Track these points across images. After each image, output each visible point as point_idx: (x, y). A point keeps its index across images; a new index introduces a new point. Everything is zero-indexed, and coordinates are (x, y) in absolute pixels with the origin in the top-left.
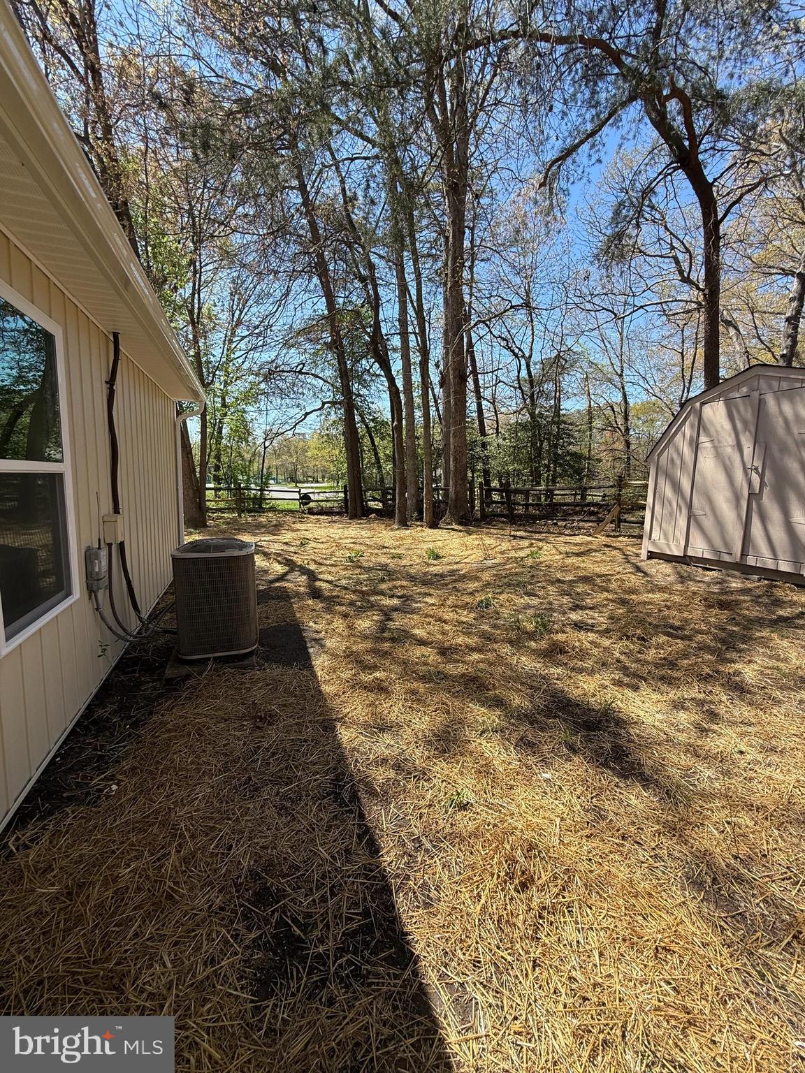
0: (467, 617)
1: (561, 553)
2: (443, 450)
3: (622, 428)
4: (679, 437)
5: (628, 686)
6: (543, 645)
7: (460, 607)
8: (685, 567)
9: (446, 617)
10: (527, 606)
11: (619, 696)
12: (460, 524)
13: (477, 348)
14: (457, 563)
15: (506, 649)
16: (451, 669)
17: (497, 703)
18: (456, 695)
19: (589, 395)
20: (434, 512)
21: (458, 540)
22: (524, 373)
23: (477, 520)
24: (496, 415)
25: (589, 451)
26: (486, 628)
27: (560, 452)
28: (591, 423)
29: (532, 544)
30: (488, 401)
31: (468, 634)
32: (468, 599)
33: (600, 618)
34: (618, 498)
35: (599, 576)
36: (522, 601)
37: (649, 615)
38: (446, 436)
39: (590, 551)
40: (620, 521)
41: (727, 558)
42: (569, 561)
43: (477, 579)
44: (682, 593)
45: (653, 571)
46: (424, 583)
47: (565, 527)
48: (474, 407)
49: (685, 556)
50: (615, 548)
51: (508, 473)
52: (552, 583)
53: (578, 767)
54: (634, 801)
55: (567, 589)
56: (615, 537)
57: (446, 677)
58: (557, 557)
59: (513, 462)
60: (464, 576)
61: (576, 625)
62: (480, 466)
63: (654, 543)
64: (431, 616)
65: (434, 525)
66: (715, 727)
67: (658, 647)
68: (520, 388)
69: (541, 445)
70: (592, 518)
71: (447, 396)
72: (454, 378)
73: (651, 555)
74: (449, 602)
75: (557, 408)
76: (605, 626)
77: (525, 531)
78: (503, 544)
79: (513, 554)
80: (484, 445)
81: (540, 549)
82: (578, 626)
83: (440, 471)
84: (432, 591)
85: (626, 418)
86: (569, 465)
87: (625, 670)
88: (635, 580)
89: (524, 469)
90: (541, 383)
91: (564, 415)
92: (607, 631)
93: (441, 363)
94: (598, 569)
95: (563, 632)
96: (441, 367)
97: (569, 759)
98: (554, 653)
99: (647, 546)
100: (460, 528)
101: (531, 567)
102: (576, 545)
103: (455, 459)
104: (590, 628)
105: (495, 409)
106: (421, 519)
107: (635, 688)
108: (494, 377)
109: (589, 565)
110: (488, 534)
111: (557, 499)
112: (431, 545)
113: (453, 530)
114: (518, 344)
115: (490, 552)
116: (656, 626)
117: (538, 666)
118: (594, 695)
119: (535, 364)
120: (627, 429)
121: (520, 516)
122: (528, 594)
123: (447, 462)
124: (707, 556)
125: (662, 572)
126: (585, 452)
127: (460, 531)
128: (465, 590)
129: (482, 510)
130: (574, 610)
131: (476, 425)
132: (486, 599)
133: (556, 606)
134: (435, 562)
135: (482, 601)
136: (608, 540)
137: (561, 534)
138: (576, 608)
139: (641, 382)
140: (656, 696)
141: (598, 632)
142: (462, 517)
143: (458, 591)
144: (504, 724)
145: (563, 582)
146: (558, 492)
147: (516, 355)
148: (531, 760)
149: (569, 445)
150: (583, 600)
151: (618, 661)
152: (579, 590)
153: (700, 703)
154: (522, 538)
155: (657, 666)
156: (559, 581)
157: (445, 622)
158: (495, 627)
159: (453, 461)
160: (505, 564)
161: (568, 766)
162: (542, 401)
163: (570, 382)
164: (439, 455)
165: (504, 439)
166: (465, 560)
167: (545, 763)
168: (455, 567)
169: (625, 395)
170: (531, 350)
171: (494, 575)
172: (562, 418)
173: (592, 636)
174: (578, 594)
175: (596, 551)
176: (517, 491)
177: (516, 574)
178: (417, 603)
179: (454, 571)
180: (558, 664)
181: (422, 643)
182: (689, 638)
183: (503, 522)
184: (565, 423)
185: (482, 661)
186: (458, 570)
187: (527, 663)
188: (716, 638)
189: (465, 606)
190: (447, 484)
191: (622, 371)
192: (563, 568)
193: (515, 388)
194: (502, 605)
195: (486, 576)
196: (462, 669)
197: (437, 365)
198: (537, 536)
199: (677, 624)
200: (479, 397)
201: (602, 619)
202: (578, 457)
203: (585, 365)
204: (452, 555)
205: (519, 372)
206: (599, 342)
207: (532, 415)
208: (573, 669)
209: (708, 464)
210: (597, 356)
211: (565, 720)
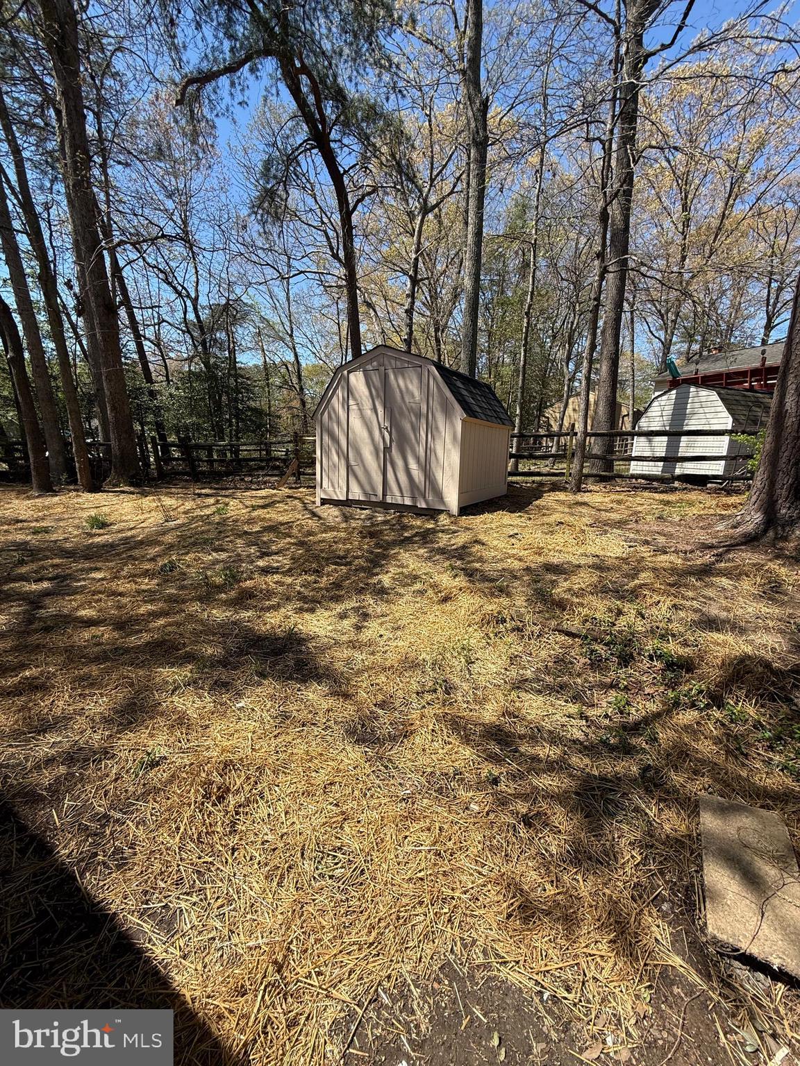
0: (147, 584)
1: (247, 507)
2: (95, 395)
3: (297, 387)
4: (334, 400)
5: (307, 611)
6: (233, 594)
7: (139, 576)
8: (348, 509)
9: (121, 589)
10: (216, 562)
11: (300, 621)
12: (131, 485)
13: (126, 272)
14: (132, 529)
15: (195, 607)
16: (134, 641)
17: (190, 658)
18: (142, 665)
19: (263, 351)
20: (92, 473)
21: (130, 504)
22: (191, 316)
23: (154, 479)
24: (164, 360)
25: (269, 408)
26: (173, 591)
27: (240, 406)
28: (268, 379)
29: (218, 501)
30: (152, 342)
31: (151, 601)
32: (147, 566)
33: (284, 561)
34: (296, 452)
35: (282, 524)
36: (210, 558)
37: (322, 551)
38: (97, 378)
39: (274, 503)
40: (300, 474)
41: (373, 499)
42: (255, 514)
43: (158, 543)
44: (346, 530)
45: (324, 515)
46: (87, 558)
47: (251, 482)
48: (132, 346)
49: (348, 499)
50: (296, 498)
51: (186, 428)
52: (240, 536)
53: (269, 687)
54: (311, 696)
55: (253, 539)
56: (296, 488)
57: (127, 651)
58: (244, 511)
59: (191, 415)
60: (141, 542)
61: (263, 571)
62: (150, 418)
63: (325, 491)
64: (100, 592)
65: (94, 488)
66: (366, 624)
67: (328, 575)
68: (189, 332)
69: (220, 397)
70: (276, 472)
71: (90, 326)
72: (98, 306)
73: (324, 501)
74: (124, 573)
75: (232, 360)
76: (288, 567)
77: (211, 488)
78: (187, 504)
79: (198, 512)
80: (152, 394)
81: (227, 505)
82: (266, 571)
83: (95, 423)
84: (99, 565)
85: (299, 377)
86: (251, 420)
87: (303, 598)
88: (312, 524)
89: (204, 423)
90: (212, 330)
91: (240, 368)
92: (290, 570)
93: (75, 283)
94: (281, 518)
95: (251, 579)
96: (77, 289)
97: (260, 684)
98: (244, 599)
99: (320, 494)
100: (132, 489)
101: (218, 523)
102: (262, 498)
103: (114, 409)
104: (275, 571)
105: (161, 352)
106: (75, 482)
107: (312, 611)
108: (156, 315)
109: (273, 515)
110: (167, 494)
111: (243, 455)
112: (93, 513)
113: (123, 492)
114: (180, 280)
115: (172, 513)
116: (327, 559)
117: (228, 614)
118: (280, 626)
119: (203, 308)
120: (301, 389)
121: (203, 473)
122: (216, 550)
123: (103, 411)
124: (361, 499)
125: (332, 513)
126: (266, 408)
127: (132, 493)
128: (143, 557)
129: (159, 468)
130: (261, 558)
131: (139, 368)
132: (170, 562)
133: (244, 557)
134: (101, 531)
135: (165, 565)
136: (290, 491)
137: (248, 489)
138: (264, 555)
139: (309, 345)
140: (327, 614)
141: (282, 573)
142: (133, 477)
143: (135, 559)
144: (196, 676)
145: (250, 534)
146: (244, 448)
147: (180, 294)
148: (225, 698)
149: (249, 399)
150: (268, 548)
151: (299, 593)
152: (265, 539)
153: (356, 609)
154: (207, 495)
155: (327, 590)
156: (246, 533)
157: (121, 594)
158: (182, 588)
159: (111, 411)
160: (190, 523)
161: (259, 690)
162: (215, 350)
163: (244, 334)
164: (91, 402)
165: (178, 388)
166: (142, 525)
167: (239, 695)
168: (129, 534)
169: (296, 356)
170: (197, 290)
171: (178, 536)
172: (239, 371)
173: (277, 577)
174: (265, 543)
175: (279, 502)
176: (198, 447)
177: (202, 532)
178: (79, 580)
179: (127, 538)
180: (247, 609)
181: (90, 623)
182: (350, 564)
183: (186, 481)
184: (242, 377)
185: (170, 624)
186: (133, 537)
187: (219, 614)
188: (367, 560)
189: (146, 573)
190: (107, 438)
191: (292, 331)
192: (251, 521)
193: (184, 332)
194: (188, 566)
195: (169, 538)
196: (146, 637)
197: (69, 285)
198: (223, 492)
199: (342, 553)
200: (138, 337)
201: (285, 561)
202: (258, 412)
203: (256, 319)
204: (124, 521)
205: (185, 313)
206: (268, 298)
207: (207, 364)
208: (262, 609)
209: (356, 422)
210: (268, 312)
211: (255, 654)
